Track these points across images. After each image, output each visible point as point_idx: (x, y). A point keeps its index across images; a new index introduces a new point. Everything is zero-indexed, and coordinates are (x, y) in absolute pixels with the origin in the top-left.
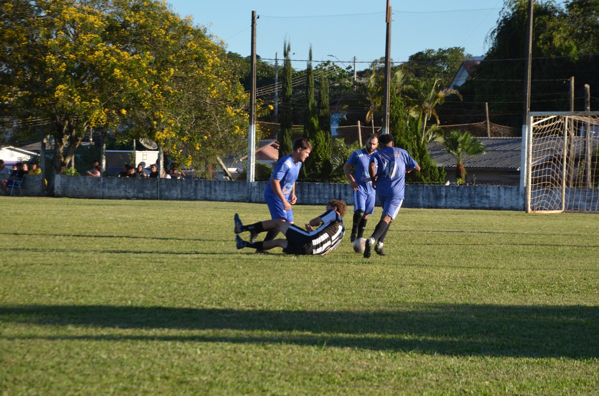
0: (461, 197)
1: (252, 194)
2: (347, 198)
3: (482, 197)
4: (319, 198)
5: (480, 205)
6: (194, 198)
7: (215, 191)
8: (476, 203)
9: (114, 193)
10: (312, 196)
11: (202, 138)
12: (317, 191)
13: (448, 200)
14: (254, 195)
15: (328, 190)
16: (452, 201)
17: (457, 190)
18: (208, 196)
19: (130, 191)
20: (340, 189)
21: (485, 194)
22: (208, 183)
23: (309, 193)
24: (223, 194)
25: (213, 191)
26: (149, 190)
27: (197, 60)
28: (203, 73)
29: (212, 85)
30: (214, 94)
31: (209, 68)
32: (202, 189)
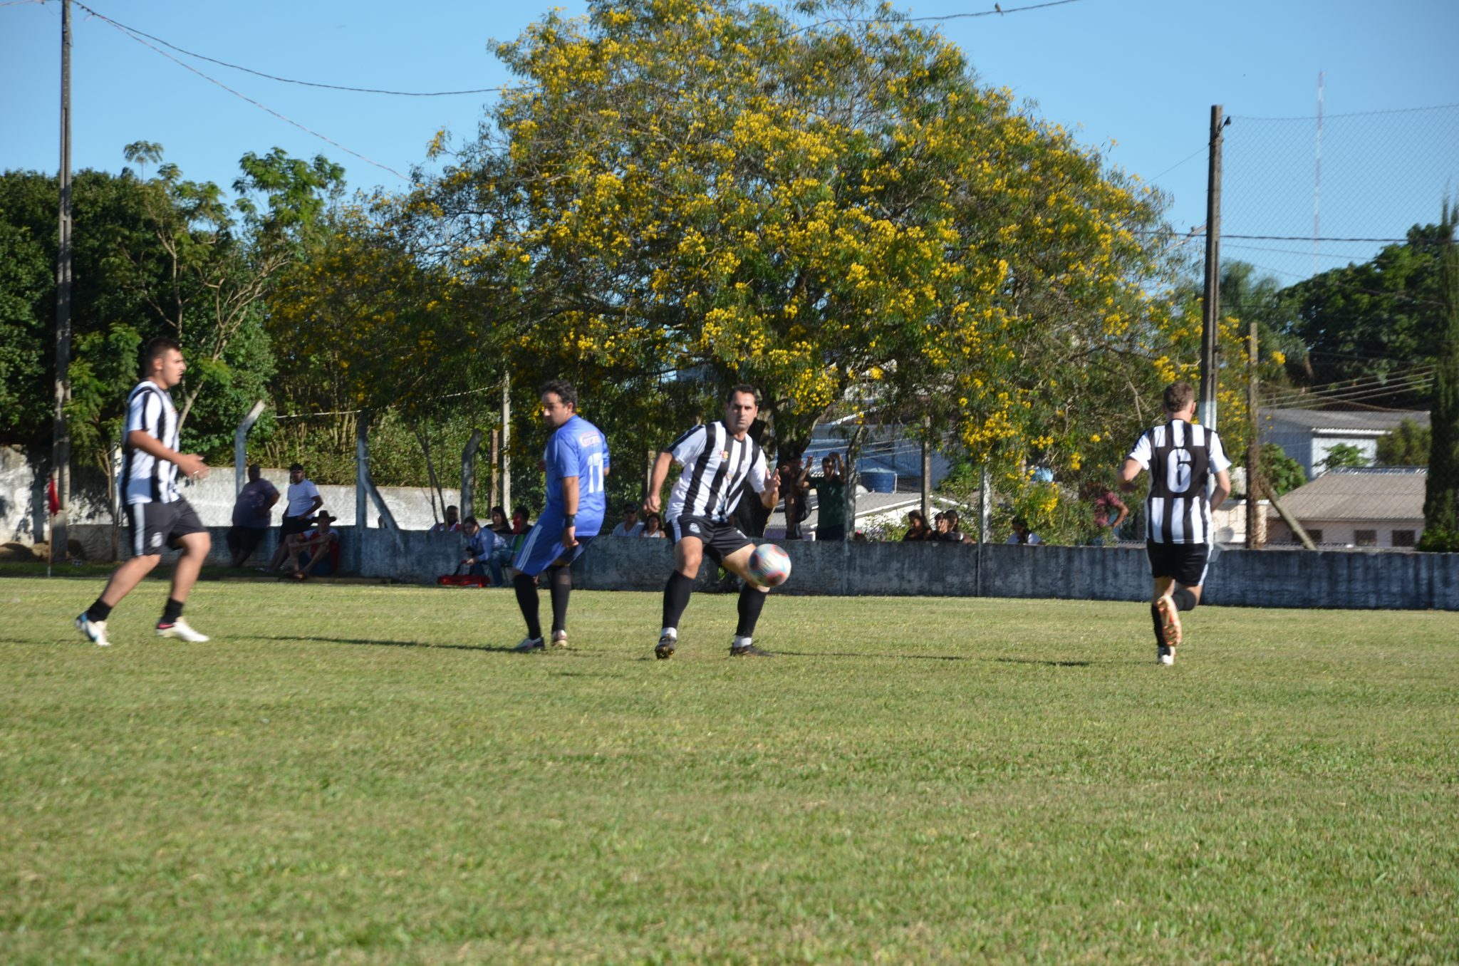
2: (1448, 591)
4: (1377, 592)
6: (1064, 593)
7: (1116, 575)
9: (874, 581)
10: (1358, 586)
11: (1088, 440)
12: (1371, 575)
15: (1399, 572)
18: (1097, 588)
19: (912, 576)
20: (1430, 569)
22: (1098, 555)
23: (1350, 580)
24: (1135, 583)
25: (1109, 574)
26: (957, 575)
27: (1074, 237)
28: (1087, 272)
29: (1110, 301)
30: (1116, 326)
31: (1106, 258)
32: (1083, 574)
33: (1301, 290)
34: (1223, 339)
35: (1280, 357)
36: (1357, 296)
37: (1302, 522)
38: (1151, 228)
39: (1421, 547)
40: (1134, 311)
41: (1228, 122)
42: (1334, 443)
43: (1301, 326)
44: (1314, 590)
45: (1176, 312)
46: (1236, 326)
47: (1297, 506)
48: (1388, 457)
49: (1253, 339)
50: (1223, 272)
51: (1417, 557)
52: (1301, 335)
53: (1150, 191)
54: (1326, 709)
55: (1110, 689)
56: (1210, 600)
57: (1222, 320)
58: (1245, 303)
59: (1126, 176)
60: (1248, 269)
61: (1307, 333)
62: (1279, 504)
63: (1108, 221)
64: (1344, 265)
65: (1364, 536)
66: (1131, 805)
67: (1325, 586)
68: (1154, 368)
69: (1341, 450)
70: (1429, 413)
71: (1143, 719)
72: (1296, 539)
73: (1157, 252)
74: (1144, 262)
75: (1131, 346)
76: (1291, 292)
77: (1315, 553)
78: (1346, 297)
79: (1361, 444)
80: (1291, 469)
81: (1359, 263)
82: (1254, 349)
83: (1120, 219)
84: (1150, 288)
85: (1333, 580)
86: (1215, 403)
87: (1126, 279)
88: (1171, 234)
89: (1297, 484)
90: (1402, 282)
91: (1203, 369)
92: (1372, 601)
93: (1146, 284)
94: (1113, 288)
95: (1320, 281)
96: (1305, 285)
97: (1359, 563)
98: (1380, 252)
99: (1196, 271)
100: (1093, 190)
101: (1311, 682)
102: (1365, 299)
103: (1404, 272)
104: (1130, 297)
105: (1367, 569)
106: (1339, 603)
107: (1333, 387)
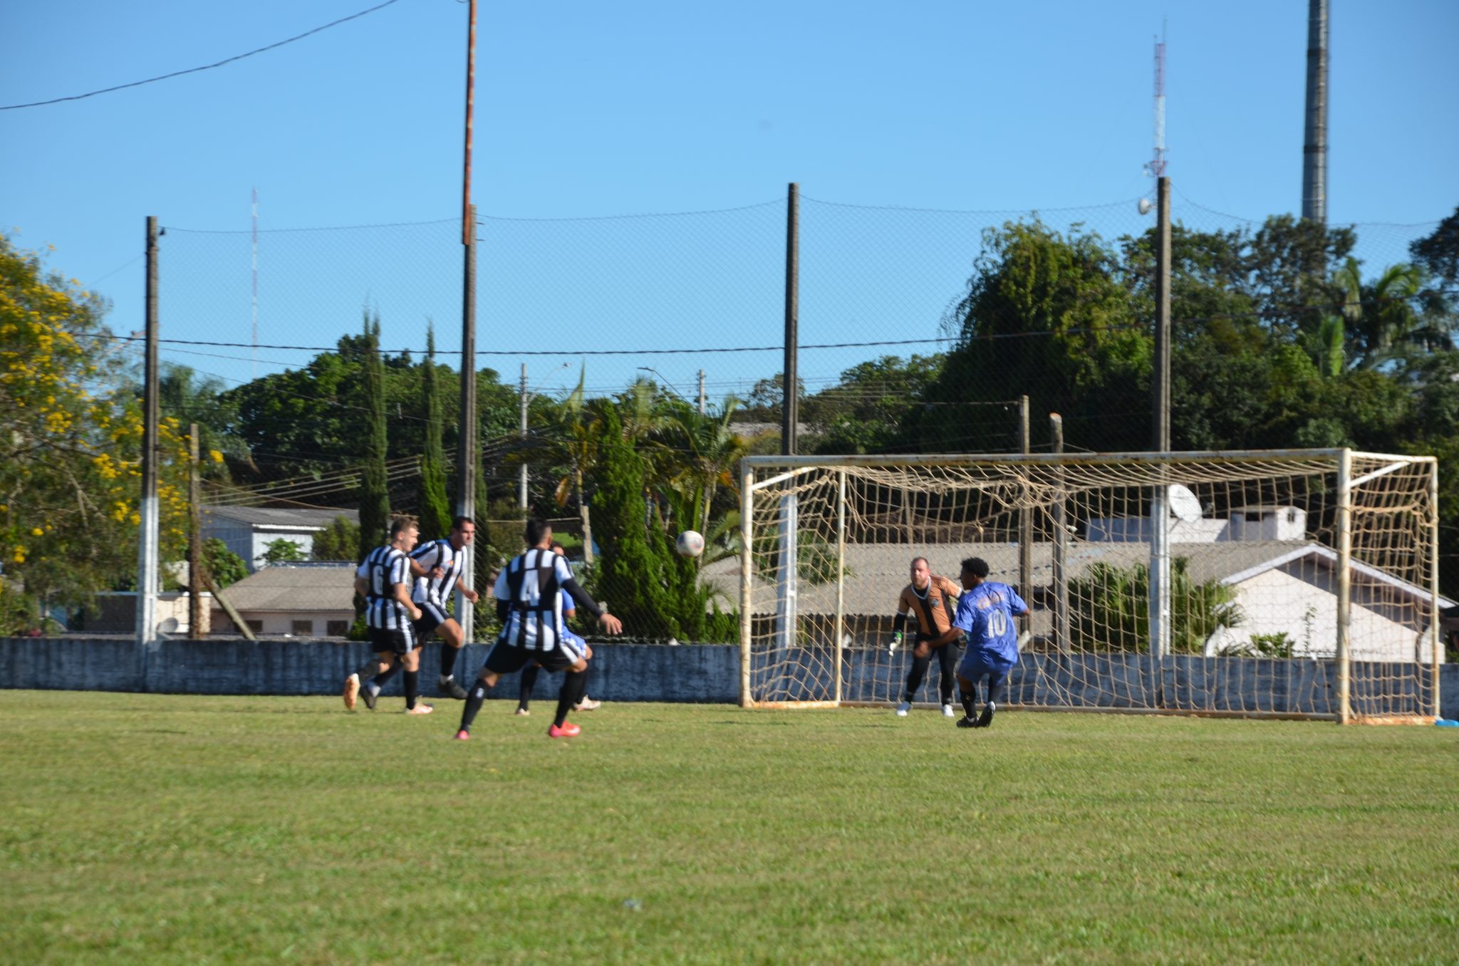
0: (642, 674)
1: (149, 670)
3: (689, 673)
4: (310, 679)
5: (685, 693)
6: (7, 683)
7: (60, 665)
8: (676, 688)
10: (292, 674)
11: (29, 533)
12: (304, 663)
13: (611, 681)
14: (154, 674)
15: (330, 660)
16: (621, 684)
17: (633, 656)
18: (41, 678)
21: (697, 665)
22: (42, 646)
23: (285, 667)
24: (78, 673)
25: (53, 665)
27: (12, 336)
28: (28, 371)
29: (51, 400)
30: (58, 423)
31: (46, 358)
32: (26, 662)
33: (240, 393)
34: (163, 438)
35: (218, 456)
36: (292, 401)
37: (242, 613)
38: (92, 331)
39: (352, 637)
40: (77, 411)
41: (162, 233)
42: (273, 538)
43: (242, 427)
44: (251, 677)
45: (117, 411)
46: (175, 426)
47: (237, 598)
48: (323, 552)
49: (194, 439)
50: (163, 374)
51: (346, 646)
52: (242, 436)
53: (88, 295)
54: (252, 791)
55: (45, 776)
56: (152, 688)
57: (163, 421)
58: (187, 405)
59: (66, 278)
60: (189, 372)
61: (248, 433)
62: (220, 596)
63: (48, 323)
64: (280, 371)
65: (302, 626)
66: (55, 889)
67: (261, 673)
68: (94, 465)
69: (280, 545)
70: (357, 511)
71: (76, 804)
72: (238, 630)
73: (97, 354)
74: (84, 362)
75: (74, 444)
76: (233, 395)
77: (252, 642)
78: (283, 401)
79: (298, 539)
80: (233, 563)
81: (294, 369)
82: (195, 448)
83: (59, 321)
84: (92, 389)
85: (269, 668)
86: (156, 500)
87: (65, 381)
88: (112, 337)
89: (238, 577)
90: (333, 388)
91: (144, 468)
92: (305, 688)
93: (87, 384)
94: (54, 388)
95: (259, 385)
96: (245, 389)
97: (293, 652)
98: (313, 360)
99: (136, 373)
100: (33, 293)
101: (242, 766)
102: (301, 403)
103: (337, 379)
104: (71, 396)
105: (300, 657)
106: (275, 689)
107: (271, 485)
